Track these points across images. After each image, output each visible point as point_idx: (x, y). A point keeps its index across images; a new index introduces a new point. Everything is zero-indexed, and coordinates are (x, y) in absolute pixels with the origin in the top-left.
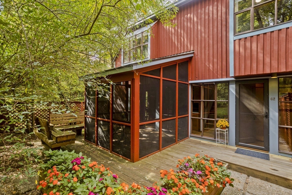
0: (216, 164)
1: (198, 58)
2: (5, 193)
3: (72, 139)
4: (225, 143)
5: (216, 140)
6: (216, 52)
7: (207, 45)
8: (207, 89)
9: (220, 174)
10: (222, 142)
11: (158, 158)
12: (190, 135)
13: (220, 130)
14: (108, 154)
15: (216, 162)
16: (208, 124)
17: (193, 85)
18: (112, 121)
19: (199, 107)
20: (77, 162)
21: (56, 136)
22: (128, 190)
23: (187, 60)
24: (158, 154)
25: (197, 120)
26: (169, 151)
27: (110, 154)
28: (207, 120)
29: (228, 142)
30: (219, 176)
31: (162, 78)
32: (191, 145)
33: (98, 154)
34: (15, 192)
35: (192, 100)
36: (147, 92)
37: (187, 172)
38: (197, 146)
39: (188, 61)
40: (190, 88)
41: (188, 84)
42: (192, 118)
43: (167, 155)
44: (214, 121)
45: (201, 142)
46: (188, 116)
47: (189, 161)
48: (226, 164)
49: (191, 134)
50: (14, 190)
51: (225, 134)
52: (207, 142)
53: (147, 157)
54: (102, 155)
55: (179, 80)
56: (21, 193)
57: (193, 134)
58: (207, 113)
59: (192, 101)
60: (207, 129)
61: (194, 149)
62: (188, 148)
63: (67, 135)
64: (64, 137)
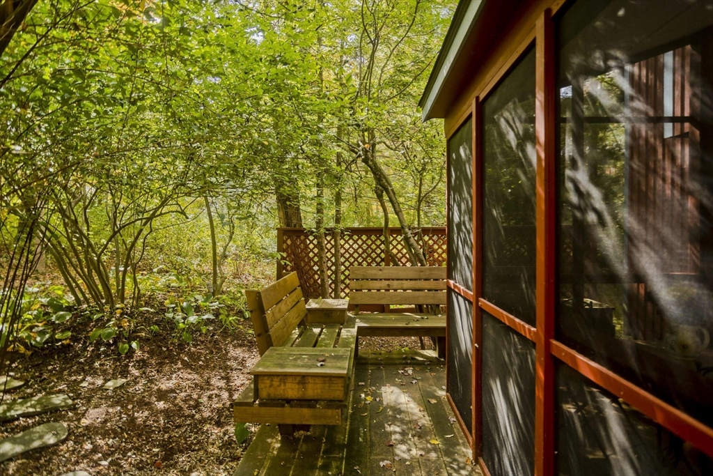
63: (304, 377)
64: (290, 379)
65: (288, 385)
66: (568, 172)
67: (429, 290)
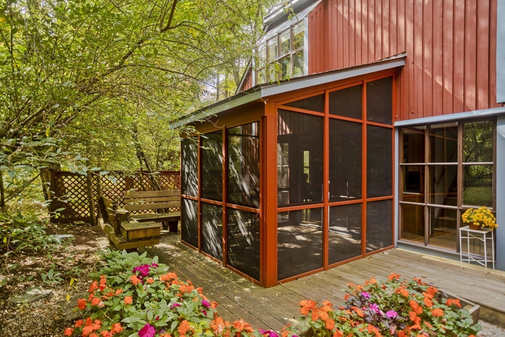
0: (443, 302)
1: (416, 68)
2: (44, 317)
3: (154, 235)
4: (484, 263)
5: (460, 256)
6: (463, 49)
7: (438, 36)
8: (443, 139)
9: (449, 325)
10: (478, 261)
11: (317, 284)
12: (396, 240)
13: (470, 232)
14: (220, 268)
15: (445, 297)
16: (443, 220)
17: (406, 131)
18: (226, 204)
19: (421, 181)
20: (142, 271)
21: (126, 229)
22: (223, 332)
23: (389, 75)
24: (319, 275)
25: (417, 210)
26: (345, 271)
27: (223, 268)
28: (443, 210)
29: (493, 261)
30: (445, 329)
31: (327, 115)
32: (397, 262)
33: (201, 268)
34: (58, 317)
35: (401, 164)
36: (306, 153)
37: (363, 311)
38: (412, 265)
39: (391, 78)
40: (396, 138)
41: (391, 129)
42: (400, 204)
43: (339, 279)
44: (455, 210)
45: (423, 257)
46: (392, 200)
47: (374, 289)
48: (473, 306)
49: (399, 239)
50: (57, 315)
51: (485, 241)
52: (438, 257)
53: (296, 279)
54: (208, 271)
55: (370, 119)
56: (67, 321)
57: (404, 240)
58: (440, 194)
59: (401, 166)
60: (440, 229)
61: (404, 271)
62: (389, 268)
63: (146, 229)
64: (141, 231)
65: (140, 233)
66: (230, 165)
67: (155, 202)
